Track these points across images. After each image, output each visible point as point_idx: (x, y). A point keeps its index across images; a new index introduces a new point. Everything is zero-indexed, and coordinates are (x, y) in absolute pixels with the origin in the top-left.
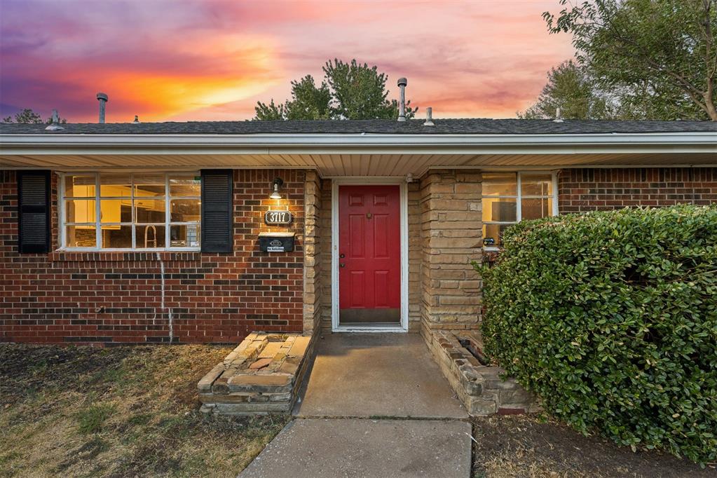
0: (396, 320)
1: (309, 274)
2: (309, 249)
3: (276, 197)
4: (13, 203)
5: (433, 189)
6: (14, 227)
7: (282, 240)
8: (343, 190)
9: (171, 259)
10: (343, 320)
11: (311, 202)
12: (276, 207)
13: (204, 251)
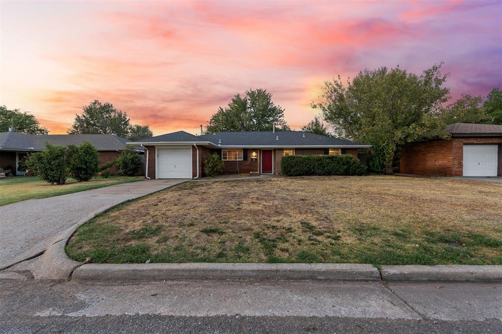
0: (272, 173)
1: (259, 163)
2: (259, 160)
3: (254, 152)
5: (277, 152)
7: (255, 159)
8: (263, 151)
9: (239, 161)
10: (263, 173)
11: (259, 153)
12: (254, 154)
13: (244, 160)
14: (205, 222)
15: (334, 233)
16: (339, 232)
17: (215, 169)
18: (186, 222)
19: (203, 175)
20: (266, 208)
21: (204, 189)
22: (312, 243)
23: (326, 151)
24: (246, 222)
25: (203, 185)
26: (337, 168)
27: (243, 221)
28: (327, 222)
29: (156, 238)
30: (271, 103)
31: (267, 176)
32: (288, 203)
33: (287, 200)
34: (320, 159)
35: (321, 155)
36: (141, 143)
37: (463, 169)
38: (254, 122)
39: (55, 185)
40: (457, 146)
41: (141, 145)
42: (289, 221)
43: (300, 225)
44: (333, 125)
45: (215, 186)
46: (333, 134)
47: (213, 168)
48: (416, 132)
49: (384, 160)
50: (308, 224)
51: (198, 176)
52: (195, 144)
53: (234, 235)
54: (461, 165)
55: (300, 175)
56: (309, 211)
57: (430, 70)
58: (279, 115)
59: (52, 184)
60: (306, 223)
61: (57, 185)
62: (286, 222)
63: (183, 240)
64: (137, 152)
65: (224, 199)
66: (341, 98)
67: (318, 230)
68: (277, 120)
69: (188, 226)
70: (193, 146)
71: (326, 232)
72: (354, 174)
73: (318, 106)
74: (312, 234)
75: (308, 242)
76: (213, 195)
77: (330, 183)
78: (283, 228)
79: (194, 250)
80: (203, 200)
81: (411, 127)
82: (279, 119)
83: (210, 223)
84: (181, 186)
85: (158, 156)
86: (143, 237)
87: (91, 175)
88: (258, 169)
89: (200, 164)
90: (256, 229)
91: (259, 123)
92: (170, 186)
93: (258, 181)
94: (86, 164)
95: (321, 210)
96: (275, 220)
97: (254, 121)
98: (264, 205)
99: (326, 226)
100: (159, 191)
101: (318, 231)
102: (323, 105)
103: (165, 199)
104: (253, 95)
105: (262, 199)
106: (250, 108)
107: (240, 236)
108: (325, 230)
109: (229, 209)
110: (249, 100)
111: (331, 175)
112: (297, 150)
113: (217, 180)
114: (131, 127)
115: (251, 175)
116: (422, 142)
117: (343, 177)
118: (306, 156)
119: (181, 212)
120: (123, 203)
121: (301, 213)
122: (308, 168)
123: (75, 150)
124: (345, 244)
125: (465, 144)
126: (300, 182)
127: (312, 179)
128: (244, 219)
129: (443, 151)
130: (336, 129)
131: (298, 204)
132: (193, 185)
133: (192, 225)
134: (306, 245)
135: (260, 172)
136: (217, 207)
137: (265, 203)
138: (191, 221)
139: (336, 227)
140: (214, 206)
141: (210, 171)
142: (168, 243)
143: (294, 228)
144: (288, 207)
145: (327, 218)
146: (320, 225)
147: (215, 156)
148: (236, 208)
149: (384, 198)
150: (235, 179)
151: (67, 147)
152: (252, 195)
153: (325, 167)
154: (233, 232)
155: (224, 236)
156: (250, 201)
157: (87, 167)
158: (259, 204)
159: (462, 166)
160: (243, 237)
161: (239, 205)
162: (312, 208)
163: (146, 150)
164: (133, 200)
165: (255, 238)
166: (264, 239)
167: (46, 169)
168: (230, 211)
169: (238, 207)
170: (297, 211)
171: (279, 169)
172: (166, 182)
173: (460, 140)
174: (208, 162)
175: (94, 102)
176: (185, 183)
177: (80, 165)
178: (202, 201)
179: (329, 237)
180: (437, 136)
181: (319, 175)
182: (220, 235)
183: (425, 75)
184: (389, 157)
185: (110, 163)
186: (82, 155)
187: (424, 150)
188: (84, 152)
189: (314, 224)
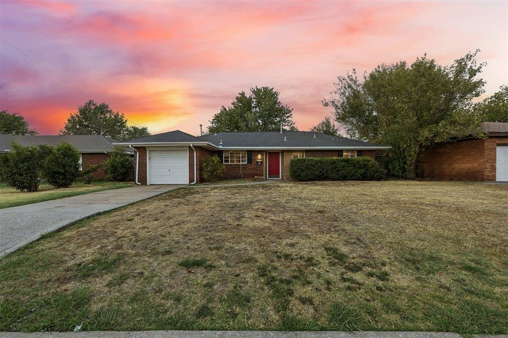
0: (279, 177)
1: (264, 167)
2: (264, 163)
5: (285, 154)
7: (260, 162)
8: (269, 153)
9: (242, 165)
10: (269, 177)
11: (265, 155)
12: (259, 157)
13: (248, 163)
14: (188, 248)
15: (377, 267)
16: (384, 264)
17: (215, 174)
18: (163, 247)
19: (201, 180)
20: (275, 224)
21: (198, 197)
22: (348, 287)
23: (340, 153)
24: (247, 247)
25: (198, 193)
26: (353, 172)
27: (243, 245)
28: (362, 247)
29: (108, 278)
30: (278, 102)
31: (274, 182)
32: (303, 217)
33: (301, 211)
34: (334, 162)
35: (335, 158)
36: (130, 144)
37: (497, 173)
38: (259, 123)
39: (25, 192)
40: (490, 147)
41: (130, 146)
42: (307, 245)
43: (325, 252)
44: (344, 126)
45: (212, 194)
46: (345, 136)
47: (212, 172)
48: (446, 130)
49: (405, 163)
50: (335, 251)
51: (195, 181)
52: (191, 145)
53: (227, 270)
54: (494, 169)
55: (311, 180)
56: (333, 230)
57: (463, 59)
59: (22, 191)
60: (332, 249)
61: (28, 192)
62: (304, 247)
63: (149, 280)
64: (128, 155)
65: (221, 210)
66: (356, 95)
67: (353, 261)
68: (284, 121)
69: (163, 255)
70: (190, 147)
71: (364, 265)
72: (372, 179)
73: (330, 104)
74: (346, 267)
75: (342, 285)
76: (207, 205)
77: (347, 189)
78: (301, 258)
79: (163, 301)
80: (193, 212)
81: (440, 124)
82: (287, 119)
83: (194, 250)
84: (173, 193)
85: (149, 158)
86: (89, 276)
87: (72, 181)
88: (264, 173)
89: (198, 167)
90: (262, 259)
91: (265, 124)
92: (159, 193)
93: (264, 187)
94: (64, 168)
95: (348, 227)
96: (287, 244)
97: (260, 121)
98: (272, 220)
99: (362, 254)
100: (144, 200)
101: (353, 263)
102: (336, 103)
103: (146, 211)
104: (259, 94)
105: (269, 211)
106: (256, 107)
107: (238, 272)
108: (361, 260)
109: (226, 226)
110: (255, 98)
111: (346, 180)
112: (307, 151)
113: (217, 186)
114: (128, 129)
115: (255, 180)
116: (449, 143)
117: (360, 182)
118: (318, 159)
119: (160, 231)
120: (88, 218)
121: (322, 233)
123: (48, 151)
124: (400, 288)
125: (499, 145)
126: (312, 188)
127: (326, 185)
128: (245, 241)
129: (473, 154)
130: (348, 131)
131: (316, 217)
132: (188, 192)
133: (169, 253)
134: (340, 289)
135: (266, 177)
136: (210, 223)
137: (273, 218)
138: (169, 245)
139: (376, 256)
140: (207, 222)
141: (209, 176)
142: (125, 286)
143: (316, 258)
144: (304, 222)
145: (359, 239)
146: (352, 252)
147: (216, 159)
148: (235, 224)
149: (423, 209)
150: (238, 185)
151: (38, 148)
152: (256, 206)
153: (340, 170)
154: (228, 265)
155: (213, 272)
156: (254, 213)
157: (66, 171)
158: (266, 218)
159: (496, 169)
160: (242, 276)
161: (239, 219)
162: (335, 224)
163: (135, 152)
164: (105, 212)
165: (260, 276)
166: (273, 279)
167: (13, 174)
168: (226, 229)
169: (237, 223)
170: (316, 228)
171: (287, 173)
172: (157, 188)
173: (494, 140)
174: (207, 166)
175: (88, 102)
176: (178, 190)
177: (57, 169)
178: (191, 213)
179: (371, 275)
180: (470, 135)
181: (333, 180)
182: (208, 272)
183: (457, 65)
184: (411, 159)
185: (94, 166)
186: (59, 157)
187: (449, 151)
188: (62, 154)
189: (344, 250)
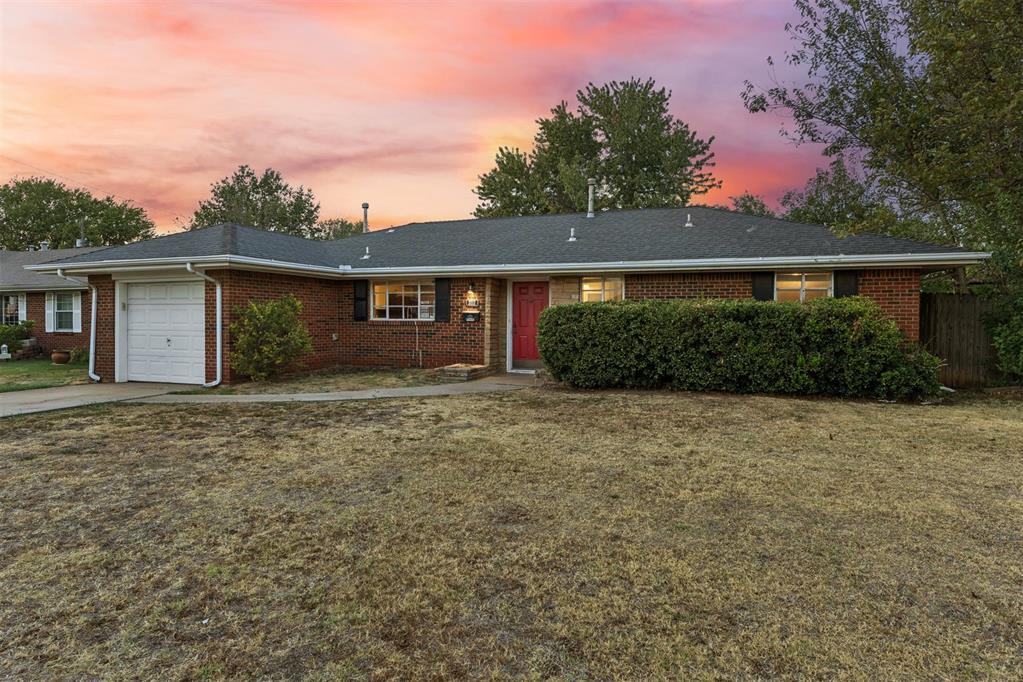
1: (487, 333)
2: (488, 320)
3: (470, 292)
4: (352, 296)
6: (352, 308)
7: (473, 315)
8: (516, 284)
9: (421, 325)
10: (515, 366)
11: (488, 295)
12: (471, 297)
13: (436, 321)
23: (761, 281)
36: (58, 268)
41: (59, 272)
52: (189, 267)
58: (693, 161)
85: (124, 307)
88: (487, 353)
112: (632, 278)
122: (638, 357)
153: (719, 354)
163: (91, 289)
